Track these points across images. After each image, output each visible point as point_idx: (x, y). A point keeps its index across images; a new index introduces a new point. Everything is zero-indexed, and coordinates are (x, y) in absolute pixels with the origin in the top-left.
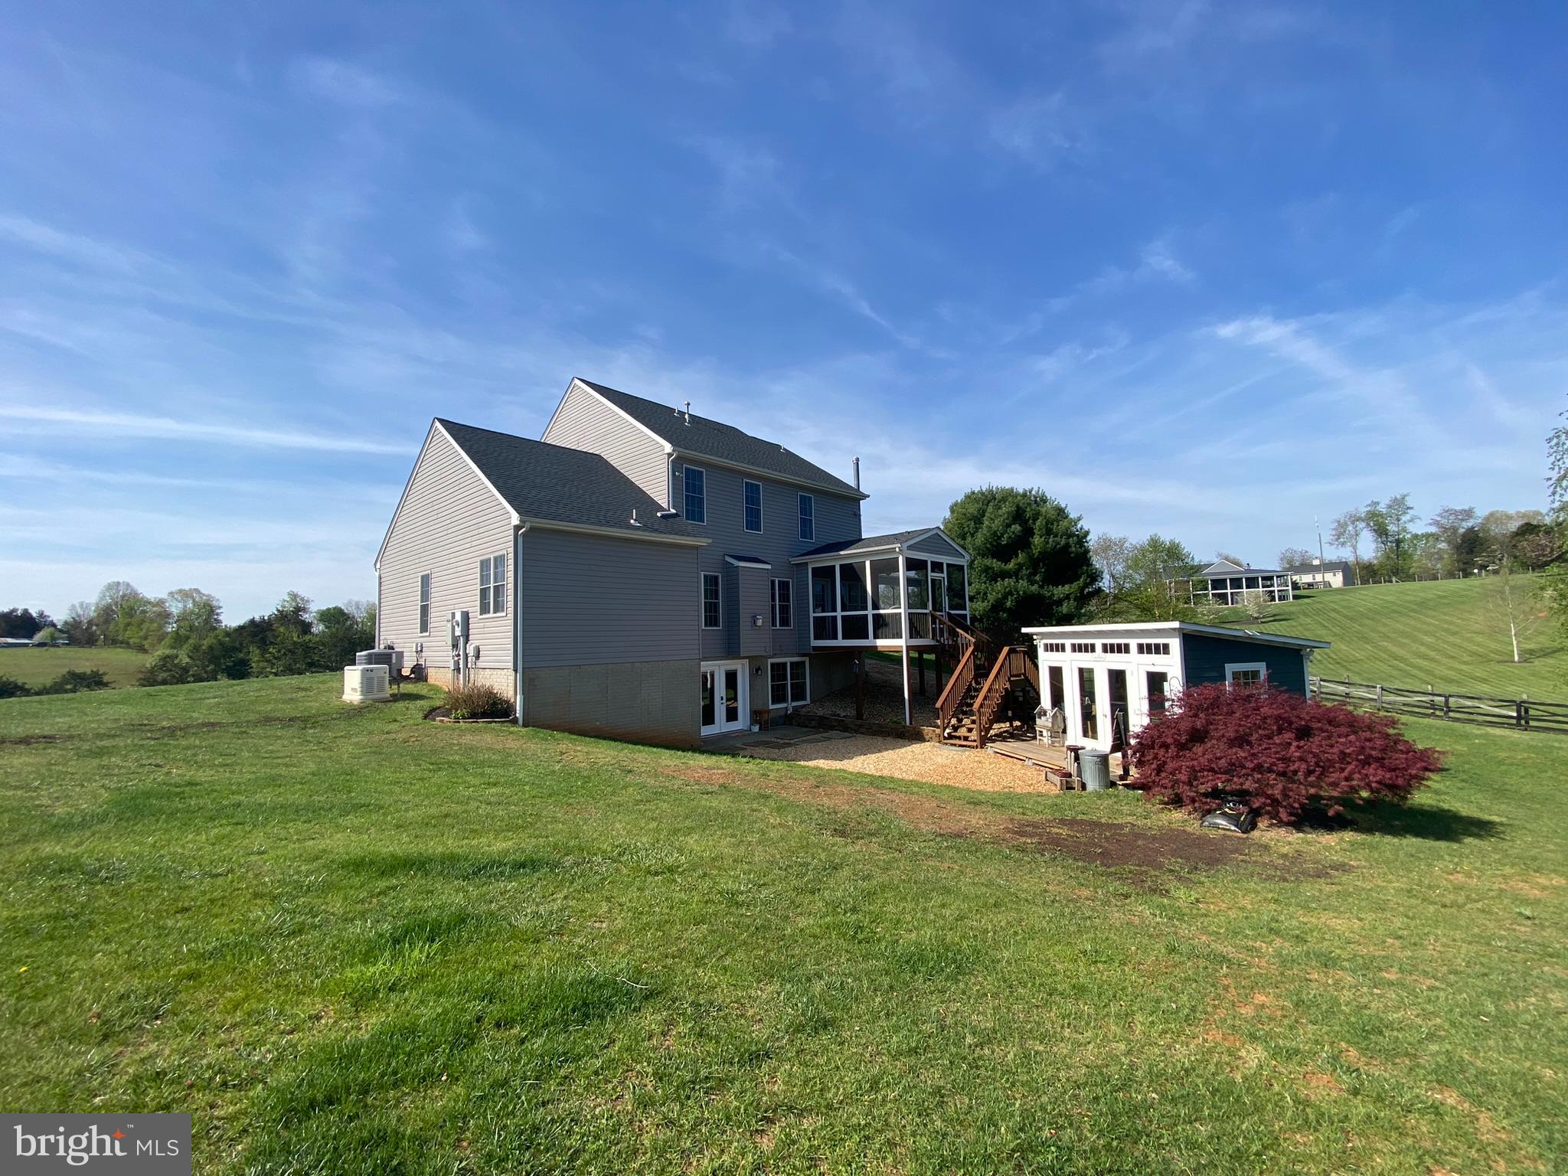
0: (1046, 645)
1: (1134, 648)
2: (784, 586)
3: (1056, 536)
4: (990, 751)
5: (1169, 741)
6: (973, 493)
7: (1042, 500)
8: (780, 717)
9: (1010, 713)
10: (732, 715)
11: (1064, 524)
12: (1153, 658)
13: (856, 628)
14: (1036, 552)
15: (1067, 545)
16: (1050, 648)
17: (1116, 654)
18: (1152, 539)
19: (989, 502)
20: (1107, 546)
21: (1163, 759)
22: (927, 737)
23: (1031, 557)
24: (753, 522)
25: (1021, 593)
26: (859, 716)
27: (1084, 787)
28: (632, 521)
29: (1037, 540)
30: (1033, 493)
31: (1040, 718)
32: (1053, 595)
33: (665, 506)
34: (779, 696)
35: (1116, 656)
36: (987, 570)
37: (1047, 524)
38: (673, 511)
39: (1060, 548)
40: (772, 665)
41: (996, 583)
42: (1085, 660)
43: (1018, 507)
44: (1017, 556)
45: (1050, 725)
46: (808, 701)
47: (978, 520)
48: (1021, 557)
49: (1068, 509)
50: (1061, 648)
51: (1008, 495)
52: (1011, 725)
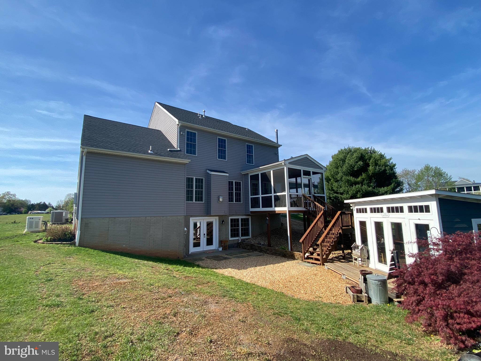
0: (357, 209)
1: (406, 209)
2: (238, 184)
3: (380, 166)
4: (326, 267)
5: (427, 280)
6: (342, 150)
7: (373, 152)
8: (235, 244)
9: (342, 246)
10: (210, 242)
11: (383, 161)
12: (419, 215)
13: (267, 202)
14: (370, 173)
15: (385, 170)
16: (359, 211)
17: (395, 213)
18: (426, 166)
19: (348, 153)
20: (406, 173)
21: (422, 294)
22: (296, 257)
23: (368, 176)
24: (222, 154)
25: (364, 191)
26: (269, 245)
27: (370, 301)
28: (149, 151)
29: (371, 168)
30: (369, 149)
31: (355, 250)
32: (379, 191)
33: (176, 147)
34: (235, 233)
35: (395, 215)
36: (348, 181)
37: (375, 161)
38: (179, 149)
39: (382, 171)
40: (231, 220)
41: (352, 187)
42: (378, 217)
43: (362, 154)
44: (362, 175)
45: (359, 254)
46: (250, 237)
47: (344, 161)
48: (364, 176)
49: (385, 155)
50: (365, 211)
51: (356, 150)
52: (343, 252)
